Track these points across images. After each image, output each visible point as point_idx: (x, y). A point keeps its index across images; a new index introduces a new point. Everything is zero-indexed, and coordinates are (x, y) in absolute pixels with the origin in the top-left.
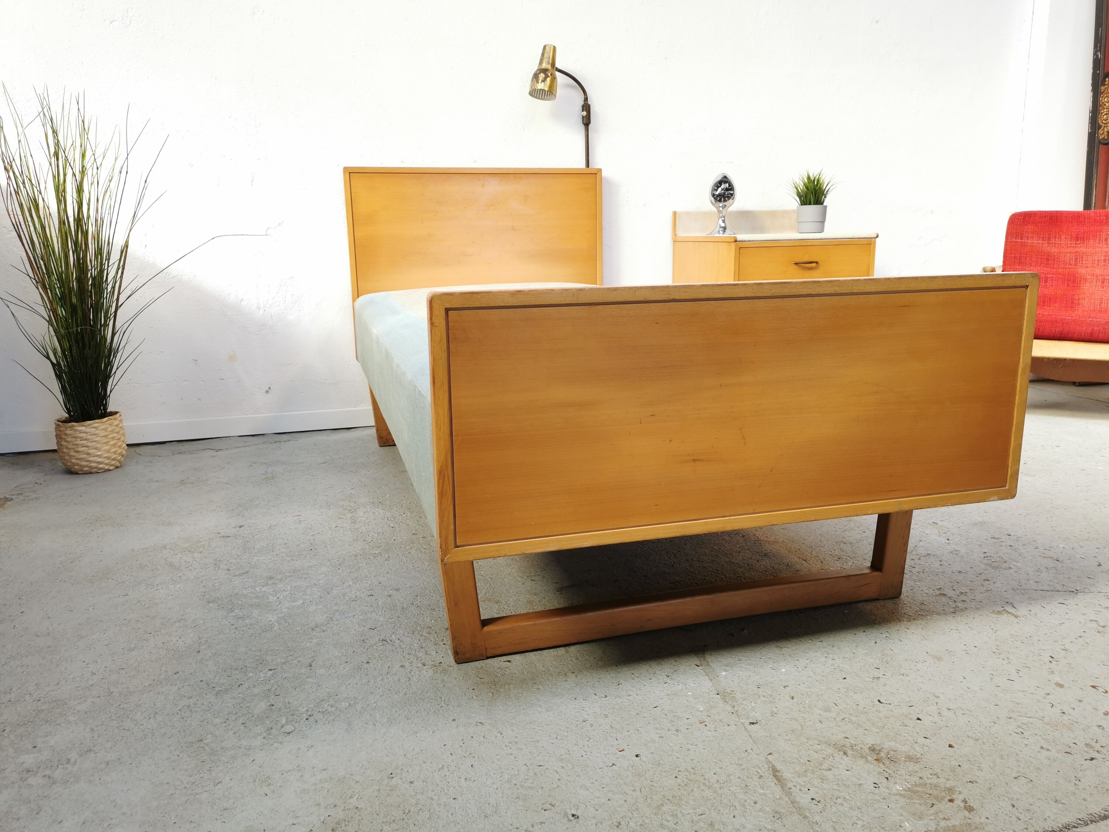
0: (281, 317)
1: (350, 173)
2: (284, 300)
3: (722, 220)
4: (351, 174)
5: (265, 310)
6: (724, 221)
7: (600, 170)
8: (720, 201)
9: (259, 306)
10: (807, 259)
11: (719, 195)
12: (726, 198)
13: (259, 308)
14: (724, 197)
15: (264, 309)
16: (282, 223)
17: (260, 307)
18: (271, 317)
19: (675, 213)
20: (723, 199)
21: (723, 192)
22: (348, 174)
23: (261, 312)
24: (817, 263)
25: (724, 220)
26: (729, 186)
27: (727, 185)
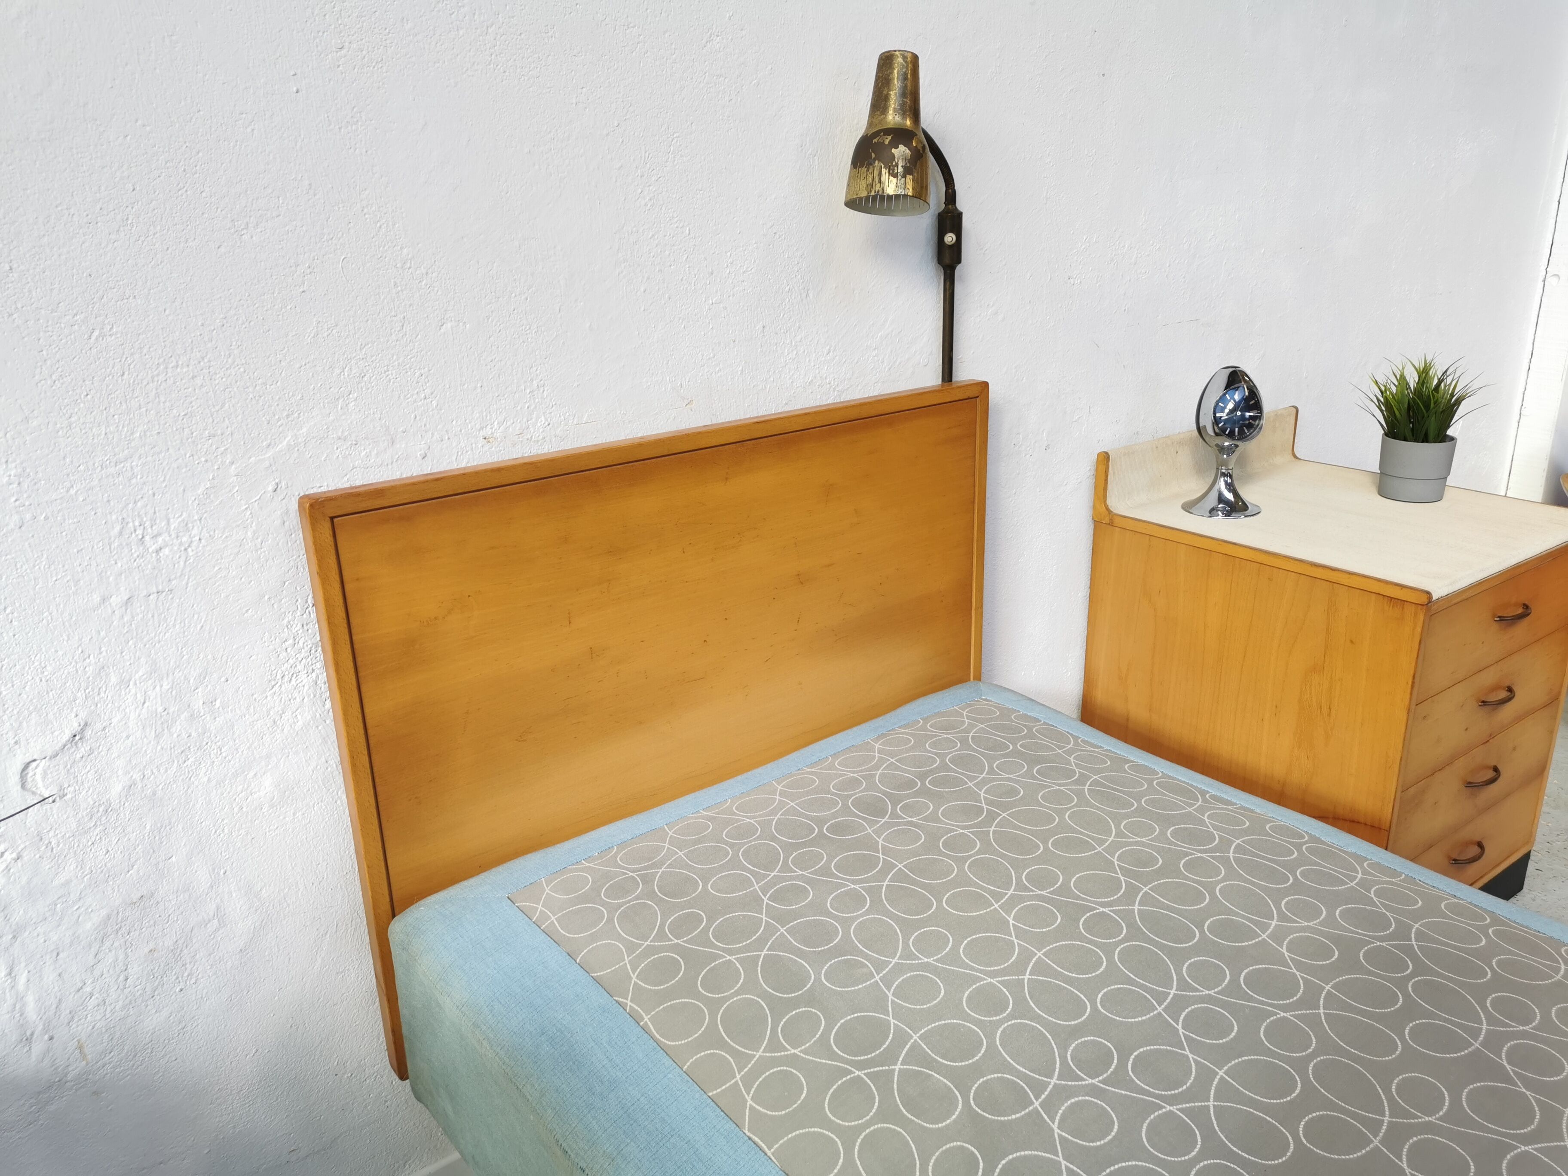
0: (118, 1035)
1: (332, 518)
2: (122, 978)
4: (335, 520)
5: (51, 1038)
7: (984, 386)
9: (28, 1034)
12: (1243, 429)
13: (29, 1040)
15: (46, 1037)
16: (82, 730)
17: (32, 1034)
18: (80, 1048)
19: (1104, 459)
20: (1235, 430)
22: (327, 525)
23: (38, 1048)
26: (1251, 394)
27: (1245, 391)
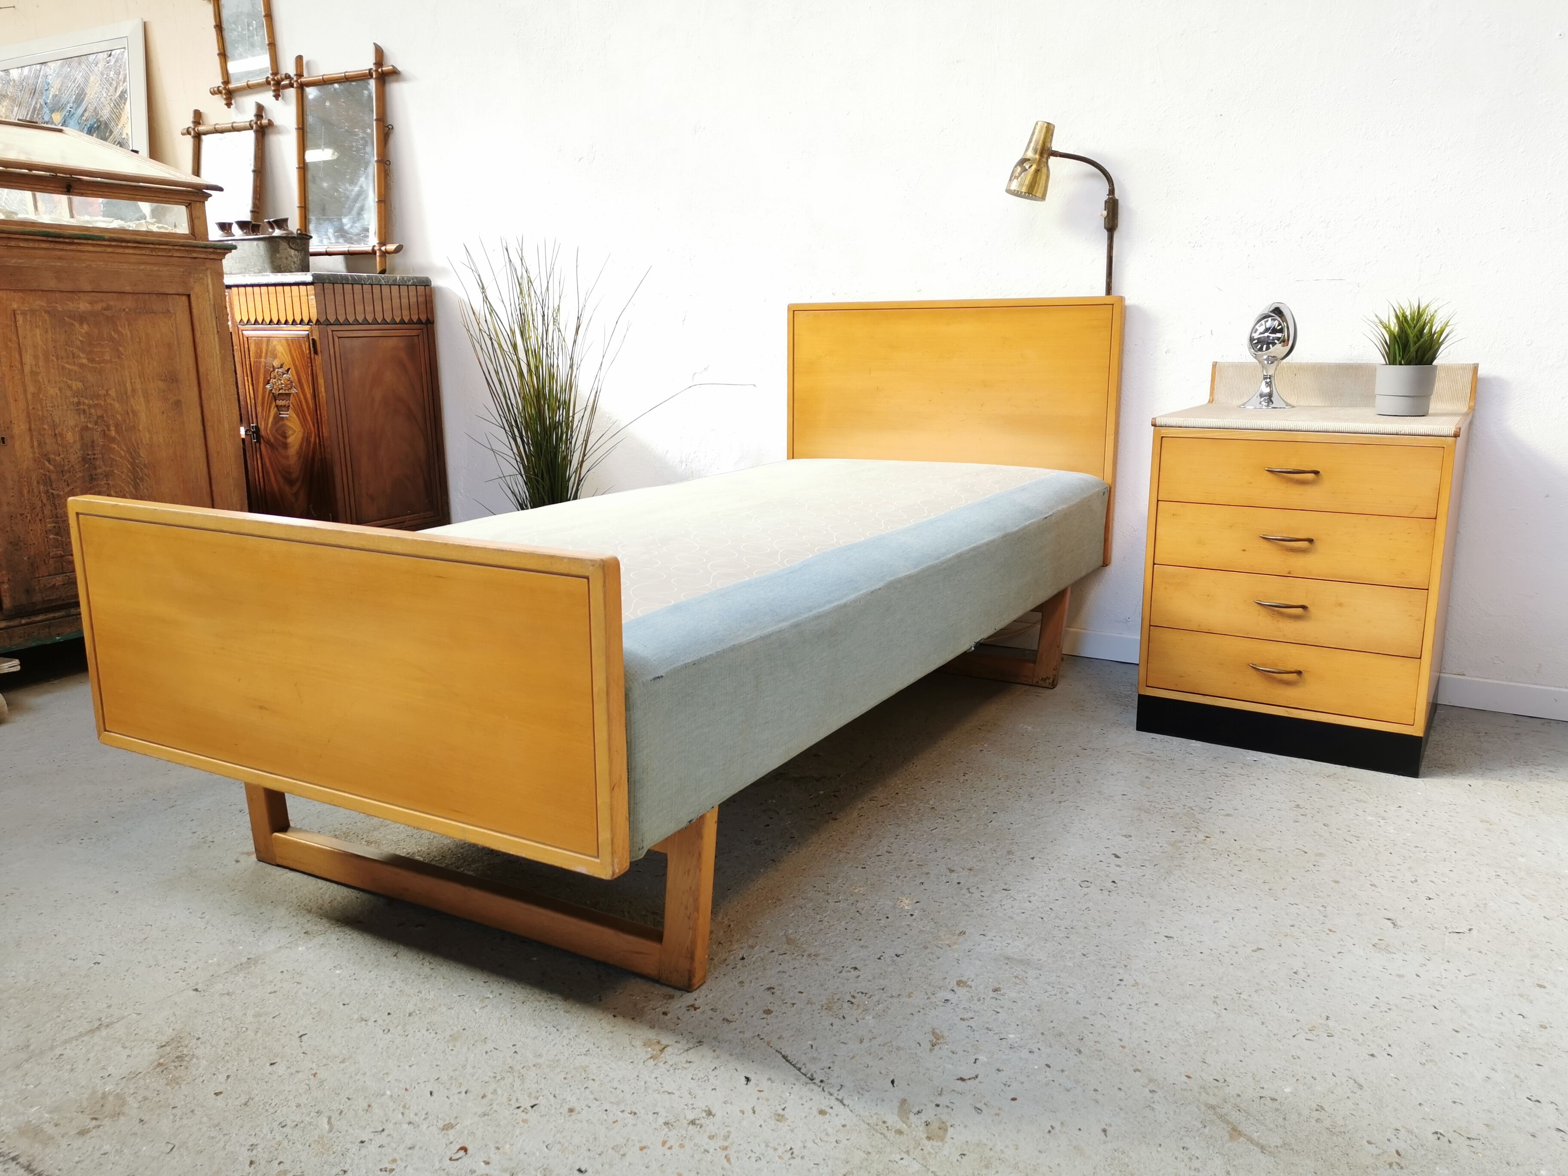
3: (1267, 383)
6: (1269, 384)
8: (1261, 349)
9: (682, 459)
10: (1293, 465)
11: (1260, 341)
12: (1271, 346)
14: (1268, 344)
19: (1215, 365)
20: (1265, 346)
21: (1266, 334)
24: (1316, 473)
25: (1270, 382)
26: (1280, 324)
27: (1276, 323)
